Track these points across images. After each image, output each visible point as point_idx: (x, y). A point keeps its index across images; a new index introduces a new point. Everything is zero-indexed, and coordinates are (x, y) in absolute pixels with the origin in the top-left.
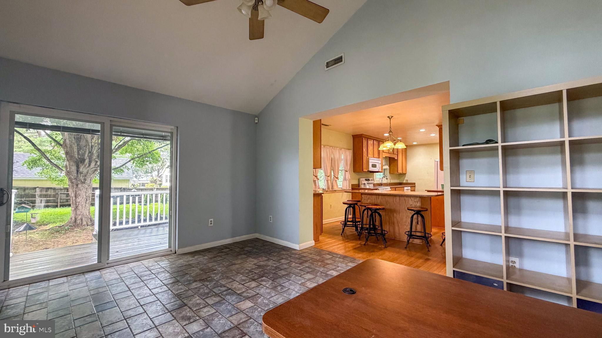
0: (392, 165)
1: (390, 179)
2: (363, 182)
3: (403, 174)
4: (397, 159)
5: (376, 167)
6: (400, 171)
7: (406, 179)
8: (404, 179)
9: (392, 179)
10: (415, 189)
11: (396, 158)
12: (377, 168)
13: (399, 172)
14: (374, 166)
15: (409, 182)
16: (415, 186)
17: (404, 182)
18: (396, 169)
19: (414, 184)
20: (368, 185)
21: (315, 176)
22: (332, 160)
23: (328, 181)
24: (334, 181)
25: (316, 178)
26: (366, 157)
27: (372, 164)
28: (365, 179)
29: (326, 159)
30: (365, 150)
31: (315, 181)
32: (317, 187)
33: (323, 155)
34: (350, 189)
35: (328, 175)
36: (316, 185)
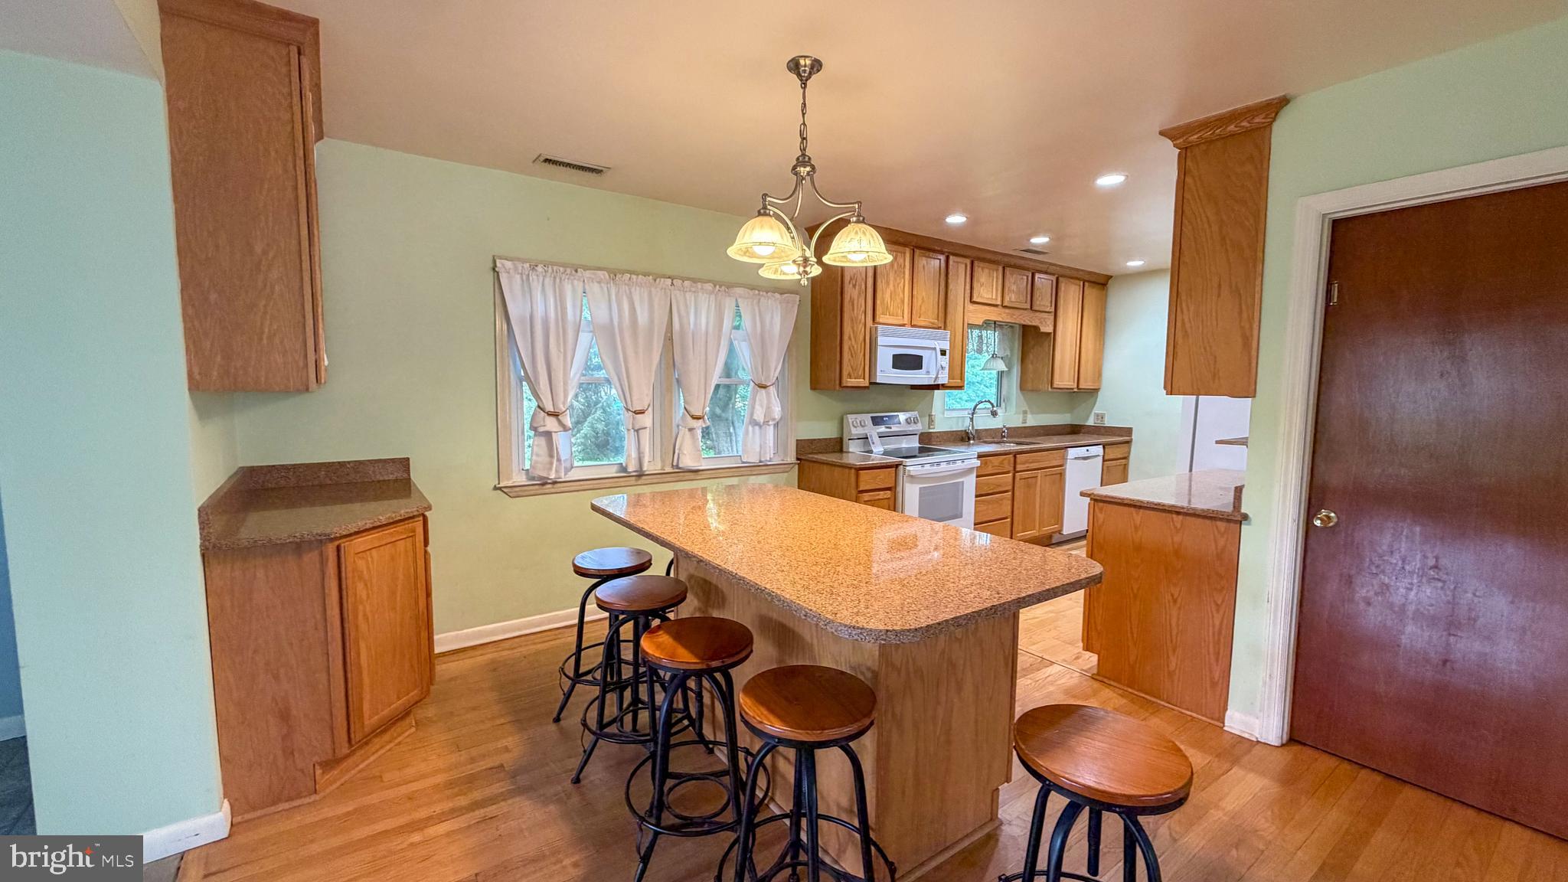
0: (1031, 356)
1: (1025, 412)
2: (856, 431)
3: (1084, 394)
4: (1050, 329)
5: (920, 367)
6: (1064, 378)
7: (1097, 410)
8: (1091, 412)
9: (1032, 413)
10: (1129, 453)
11: (1047, 328)
12: (928, 372)
13: (1057, 383)
14: (907, 361)
15: (1108, 423)
16: (1129, 442)
17: (1087, 424)
18: (1047, 370)
19: (1129, 431)
20: (883, 444)
21: (550, 414)
22: (671, 339)
23: (637, 431)
24: (683, 431)
25: (551, 424)
26: (861, 326)
27: (894, 356)
28: (872, 417)
29: (621, 331)
30: (855, 293)
31: (548, 435)
32: (559, 460)
33: (602, 315)
34: (791, 458)
35: (638, 408)
36: (551, 456)
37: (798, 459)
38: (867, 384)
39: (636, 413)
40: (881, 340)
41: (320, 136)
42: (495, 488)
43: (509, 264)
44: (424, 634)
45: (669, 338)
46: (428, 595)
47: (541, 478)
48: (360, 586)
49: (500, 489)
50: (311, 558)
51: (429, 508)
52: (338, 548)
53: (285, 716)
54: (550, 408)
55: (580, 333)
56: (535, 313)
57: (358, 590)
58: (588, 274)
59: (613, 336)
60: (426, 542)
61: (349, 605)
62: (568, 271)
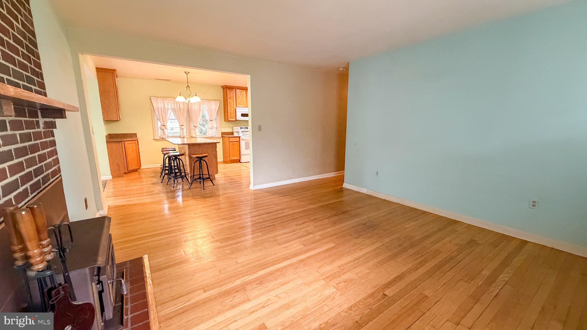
2: (236, 130)
14: (246, 115)
20: (242, 133)
21: (163, 126)
22: (189, 111)
23: (182, 129)
24: (193, 130)
25: (163, 127)
26: (233, 108)
27: (241, 114)
28: (240, 128)
29: (177, 110)
30: (231, 101)
31: (163, 129)
32: (165, 134)
33: (173, 107)
34: (220, 136)
35: (182, 125)
36: (164, 134)
37: (222, 136)
38: (235, 120)
39: (181, 126)
40: (237, 111)
41: (117, 77)
42: (153, 139)
43: (153, 97)
44: (138, 158)
45: (188, 111)
46: (139, 153)
47: (162, 138)
48: (128, 149)
49: (154, 139)
50: (120, 144)
51: (138, 139)
52: (124, 143)
53: (118, 165)
54: (163, 124)
55: (169, 110)
56: (159, 107)
57: (127, 149)
58: (169, 99)
59: (175, 111)
60: (138, 145)
61: (126, 151)
62: (165, 98)
